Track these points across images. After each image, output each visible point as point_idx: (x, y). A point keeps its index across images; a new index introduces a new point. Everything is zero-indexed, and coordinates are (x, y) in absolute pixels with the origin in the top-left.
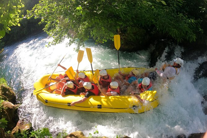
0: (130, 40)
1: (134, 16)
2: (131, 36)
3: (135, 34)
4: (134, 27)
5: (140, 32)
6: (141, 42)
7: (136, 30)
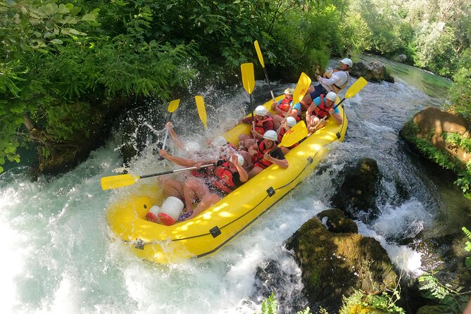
0: (62, 138)
1: (48, 81)
2: (60, 129)
3: (66, 121)
4: (58, 105)
5: (77, 112)
6: (87, 134)
7: (65, 110)
